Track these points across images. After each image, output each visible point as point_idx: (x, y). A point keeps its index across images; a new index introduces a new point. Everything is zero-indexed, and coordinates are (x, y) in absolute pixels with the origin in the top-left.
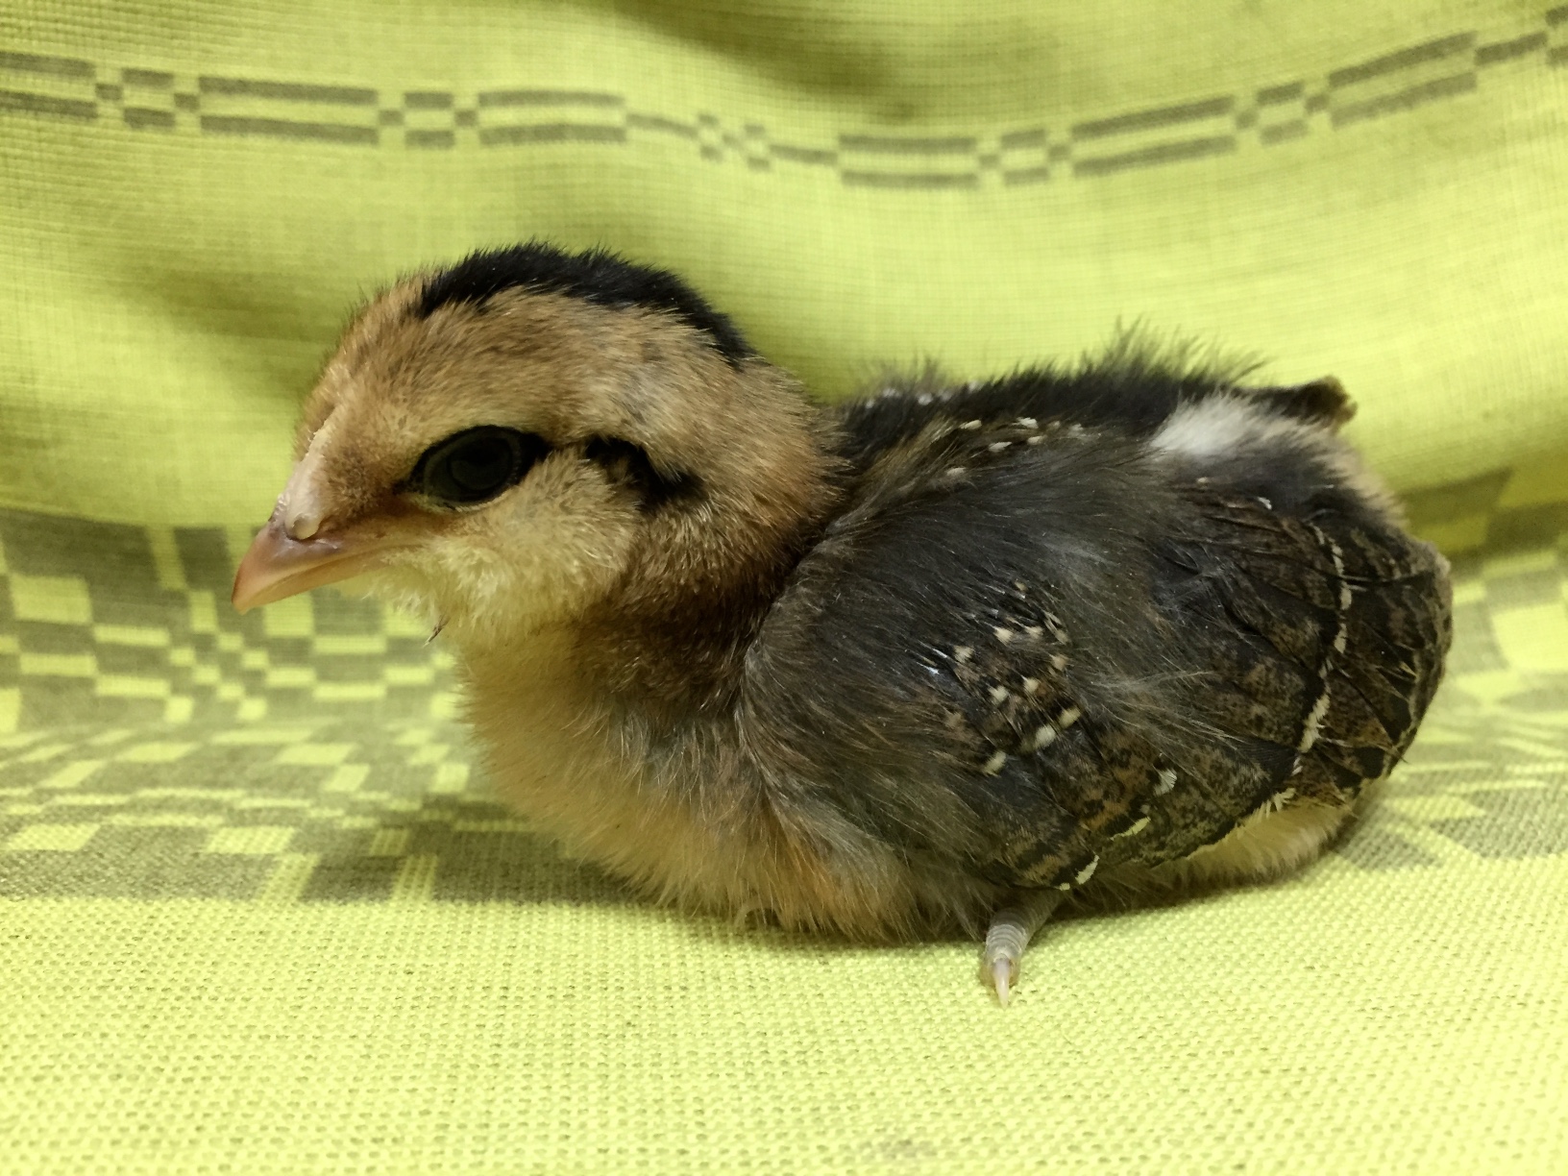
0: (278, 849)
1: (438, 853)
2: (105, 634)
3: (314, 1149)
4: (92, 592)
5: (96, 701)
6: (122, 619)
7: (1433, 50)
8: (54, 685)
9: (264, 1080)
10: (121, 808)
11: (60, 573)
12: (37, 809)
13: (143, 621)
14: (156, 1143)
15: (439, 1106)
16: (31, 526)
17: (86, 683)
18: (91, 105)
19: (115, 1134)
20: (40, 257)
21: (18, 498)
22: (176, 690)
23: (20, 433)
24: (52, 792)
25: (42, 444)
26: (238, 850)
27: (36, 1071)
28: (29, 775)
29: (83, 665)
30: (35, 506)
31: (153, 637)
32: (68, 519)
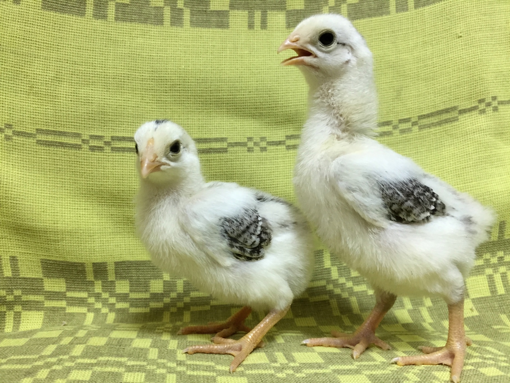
7: (447, 111)
11: (59, 277)
13: (81, 290)
18: (80, 145)
21: (49, 256)
23: (52, 238)
25: (58, 241)
28: (65, 350)
29: (63, 304)
30: (54, 259)
31: (84, 295)
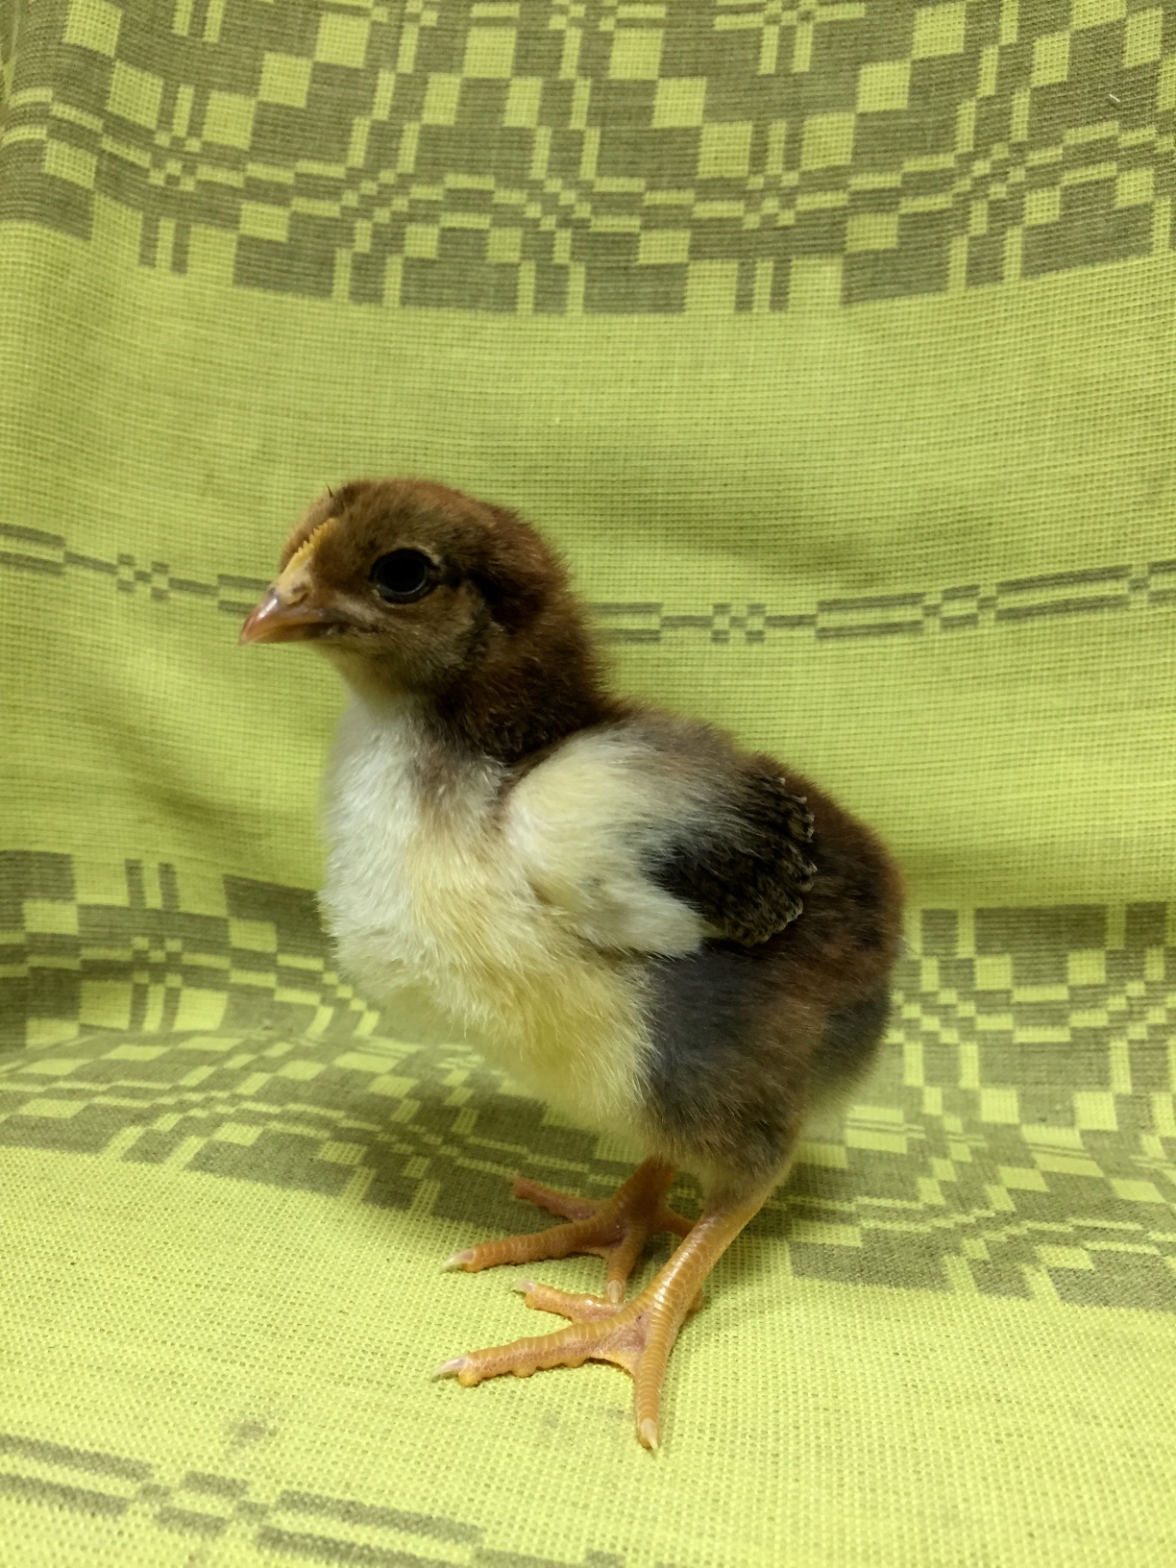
0: (356, 1162)
1: (442, 1180)
2: (285, 960)
3: (345, 1352)
4: (278, 932)
5: (273, 1005)
6: (295, 952)
8: (249, 992)
9: (328, 1310)
10: (276, 1117)
11: (262, 919)
12: (232, 1110)
13: (309, 953)
14: (274, 1334)
15: (407, 1342)
16: (246, 888)
17: (270, 992)
19: (256, 1326)
20: (273, 711)
21: (242, 870)
22: (323, 1001)
23: (246, 829)
24: (241, 1098)
25: (259, 837)
26: (333, 1159)
27: (223, 1286)
28: (228, 1080)
29: (269, 980)
30: (250, 876)
31: (315, 964)
32: (269, 884)
